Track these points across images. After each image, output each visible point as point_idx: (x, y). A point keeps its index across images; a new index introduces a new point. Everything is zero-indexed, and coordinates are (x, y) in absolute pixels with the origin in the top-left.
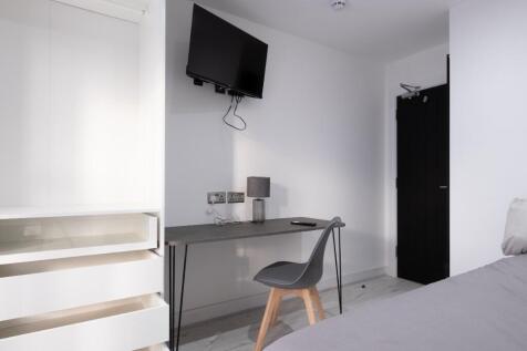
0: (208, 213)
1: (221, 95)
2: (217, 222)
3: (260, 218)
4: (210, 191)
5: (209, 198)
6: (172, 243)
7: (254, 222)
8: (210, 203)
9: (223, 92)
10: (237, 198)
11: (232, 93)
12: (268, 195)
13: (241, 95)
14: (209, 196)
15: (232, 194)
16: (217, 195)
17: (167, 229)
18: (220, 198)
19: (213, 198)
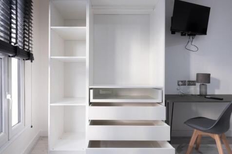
0: (178, 90)
1: (184, 37)
2: (180, 94)
3: (204, 93)
4: (179, 80)
5: (178, 83)
6: (167, 101)
7: (201, 95)
8: (179, 85)
9: (185, 35)
10: (191, 83)
11: (189, 35)
12: (209, 82)
13: (195, 35)
14: (178, 82)
15: (189, 81)
16: (182, 82)
17: (166, 95)
18: (184, 83)
19: (180, 83)
